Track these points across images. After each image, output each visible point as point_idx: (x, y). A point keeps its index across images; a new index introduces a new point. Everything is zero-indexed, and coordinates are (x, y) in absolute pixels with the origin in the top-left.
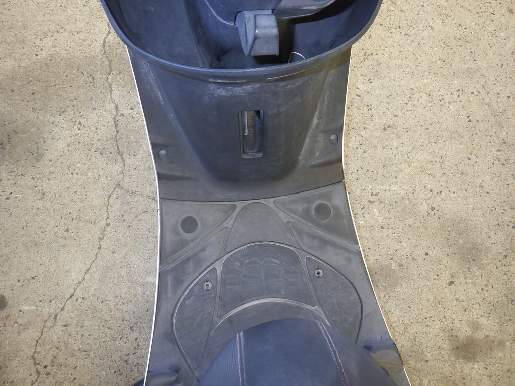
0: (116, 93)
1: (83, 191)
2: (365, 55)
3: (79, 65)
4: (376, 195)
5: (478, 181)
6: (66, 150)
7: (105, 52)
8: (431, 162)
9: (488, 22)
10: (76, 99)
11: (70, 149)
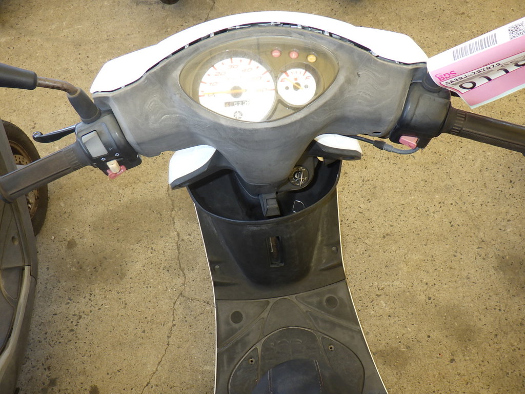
0: (177, 224)
1: (155, 300)
2: (363, 181)
3: (151, 205)
4: (382, 289)
5: (465, 274)
6: (142, 269)
7: (169, 195)
8: (424, 260)
9: (458, 149)
10: (149, 231)
11: (145, 268)
